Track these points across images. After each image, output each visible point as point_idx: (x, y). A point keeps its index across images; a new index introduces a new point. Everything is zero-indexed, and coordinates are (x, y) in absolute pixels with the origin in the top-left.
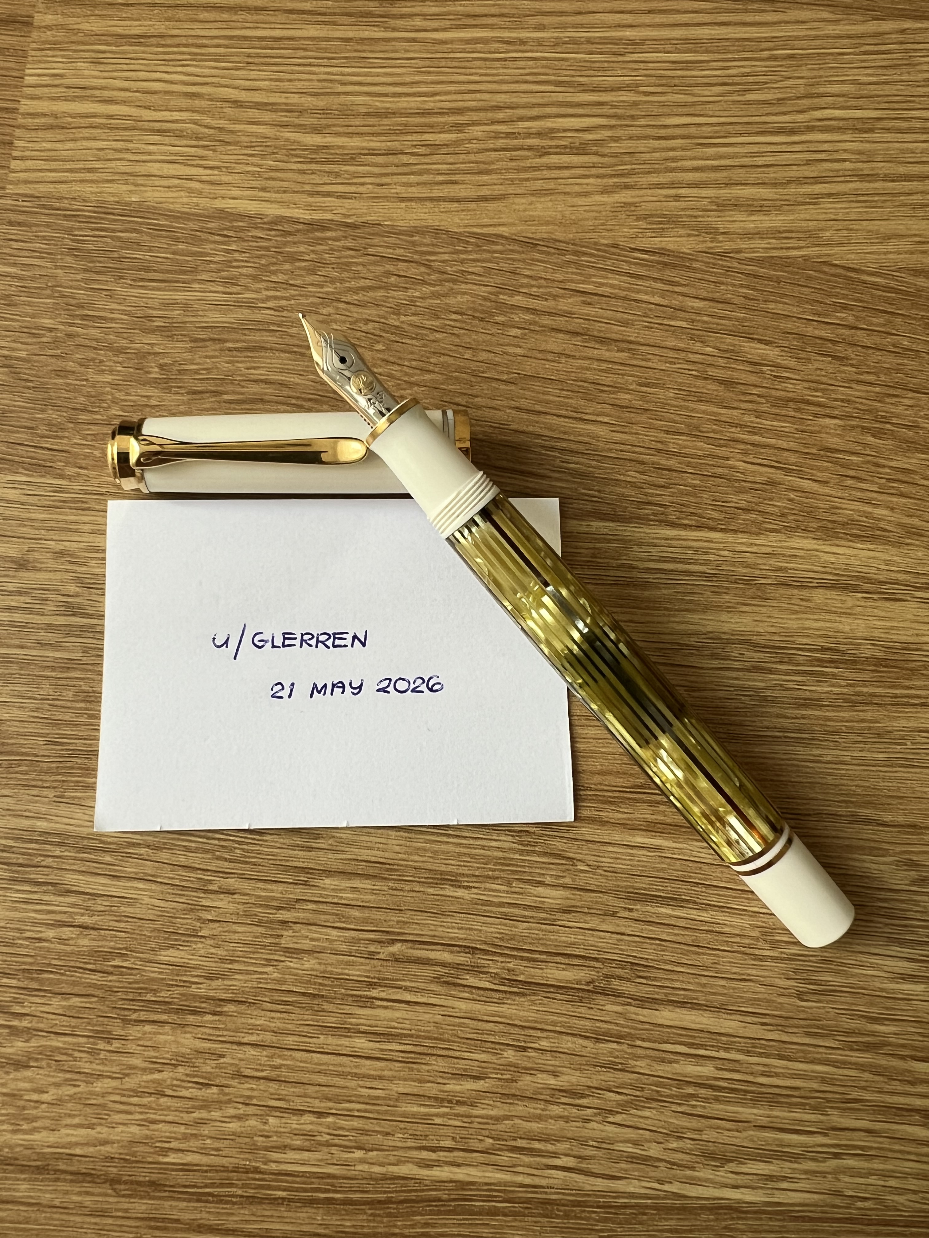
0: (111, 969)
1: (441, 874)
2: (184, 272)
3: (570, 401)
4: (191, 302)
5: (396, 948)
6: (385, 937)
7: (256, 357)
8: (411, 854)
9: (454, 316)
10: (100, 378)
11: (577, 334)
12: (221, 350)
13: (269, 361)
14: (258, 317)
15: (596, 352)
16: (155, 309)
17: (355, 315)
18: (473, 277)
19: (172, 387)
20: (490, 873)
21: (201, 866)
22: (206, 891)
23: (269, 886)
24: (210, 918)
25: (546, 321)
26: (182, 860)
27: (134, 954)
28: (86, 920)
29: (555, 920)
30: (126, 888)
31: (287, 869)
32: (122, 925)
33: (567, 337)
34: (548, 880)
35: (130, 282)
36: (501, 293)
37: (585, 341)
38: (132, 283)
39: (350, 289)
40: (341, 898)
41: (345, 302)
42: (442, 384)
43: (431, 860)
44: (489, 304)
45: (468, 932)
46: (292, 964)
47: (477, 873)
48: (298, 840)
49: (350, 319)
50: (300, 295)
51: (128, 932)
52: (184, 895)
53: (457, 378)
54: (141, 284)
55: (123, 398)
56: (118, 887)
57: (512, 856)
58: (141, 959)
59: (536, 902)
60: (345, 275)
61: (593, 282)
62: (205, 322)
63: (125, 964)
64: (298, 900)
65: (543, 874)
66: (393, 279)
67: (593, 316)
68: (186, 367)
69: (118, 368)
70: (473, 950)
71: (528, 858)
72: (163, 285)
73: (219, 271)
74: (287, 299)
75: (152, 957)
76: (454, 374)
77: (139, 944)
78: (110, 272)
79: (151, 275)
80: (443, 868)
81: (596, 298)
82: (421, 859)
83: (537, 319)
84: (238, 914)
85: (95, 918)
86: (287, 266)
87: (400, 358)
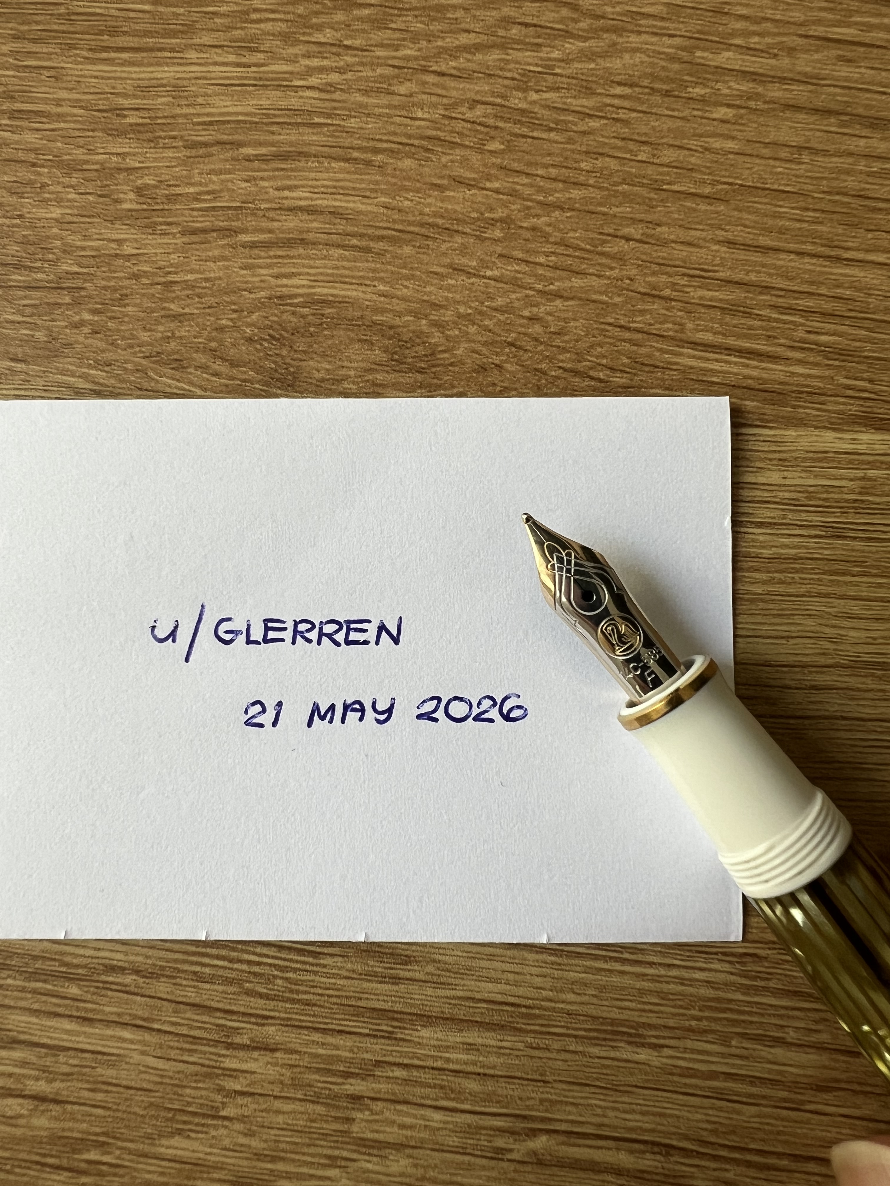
0: (83, 1165)
1: (612, 1025)
2: (174, 34)
3: (820, 228)
4: (185, 83)
5: (540, 1143)
6: (521, 1125)
7: (292, 170)
8: (562, 991)
9: (619, 90)
10: (42, 213)
11: (828, 112)
12: (233, 159)
13: (313, 175)
14: (294, 102)
15: (862, 142)
16: (125, 96)
17: (454, 93)
18: (651, 22)
19: (156, 223)
20: (693, 1023)
21: (220, 1006)
22: (229, 1046)
23: (330, 1039)
24: (238, 1088)
25: (775, 92)
26: (192, 996)
27: (119, 1143)
28: (42, 1087)
29: (803, 1102)
30: (102, 1038)
31: (358, 1012)
32: (100, 1096)
33: (812, 118)
34: (791, 1035)
35: (85, 53)
36: (698, 48)
37: (843, 124)
38: (90, 55)
39: (442, 51)
40: (448, 1060)
41: (434, 72)
42: (600, 204)
43: (595, 1001)
44: (676, 66)
45: (658, 1119)
46: (370, 1166)
47: (671, 1023)
48: (375, 965)
49: (445, 101)
50: (363, 64)
51: (109, 1109)
52: (195, 1051)
53: (624, 194)
54: (104, 55)
55: (79, 243)
56: (88, 1035)
57: (730, 996)
58: (130, 1152)
59: (770, 1071)
60: (435, 27)
61: (856, 23)
62: (208, 115)
63: (106, 1159)
64: (378, 1064)
65: (782, 1026)
66: (515, 31)
67: (856, 81)
68: (178, 190)
69: (70, 196)
70: (668, 1149)
71: (756, 999)
72: (139, 56)
73: (229, 28)
74: (341, 71)
75: (147, 1149)
76: (620, 188)
77: (127, 1127)
78: (55, 38)
79: (121, 41)
80: (615, 1014)
81: (862, 49)
82: (579, 999)
83: (760, 89)
84: (281, 1082)
85: (57, 1085)
86: (339, 16)
87: (529, 164)
